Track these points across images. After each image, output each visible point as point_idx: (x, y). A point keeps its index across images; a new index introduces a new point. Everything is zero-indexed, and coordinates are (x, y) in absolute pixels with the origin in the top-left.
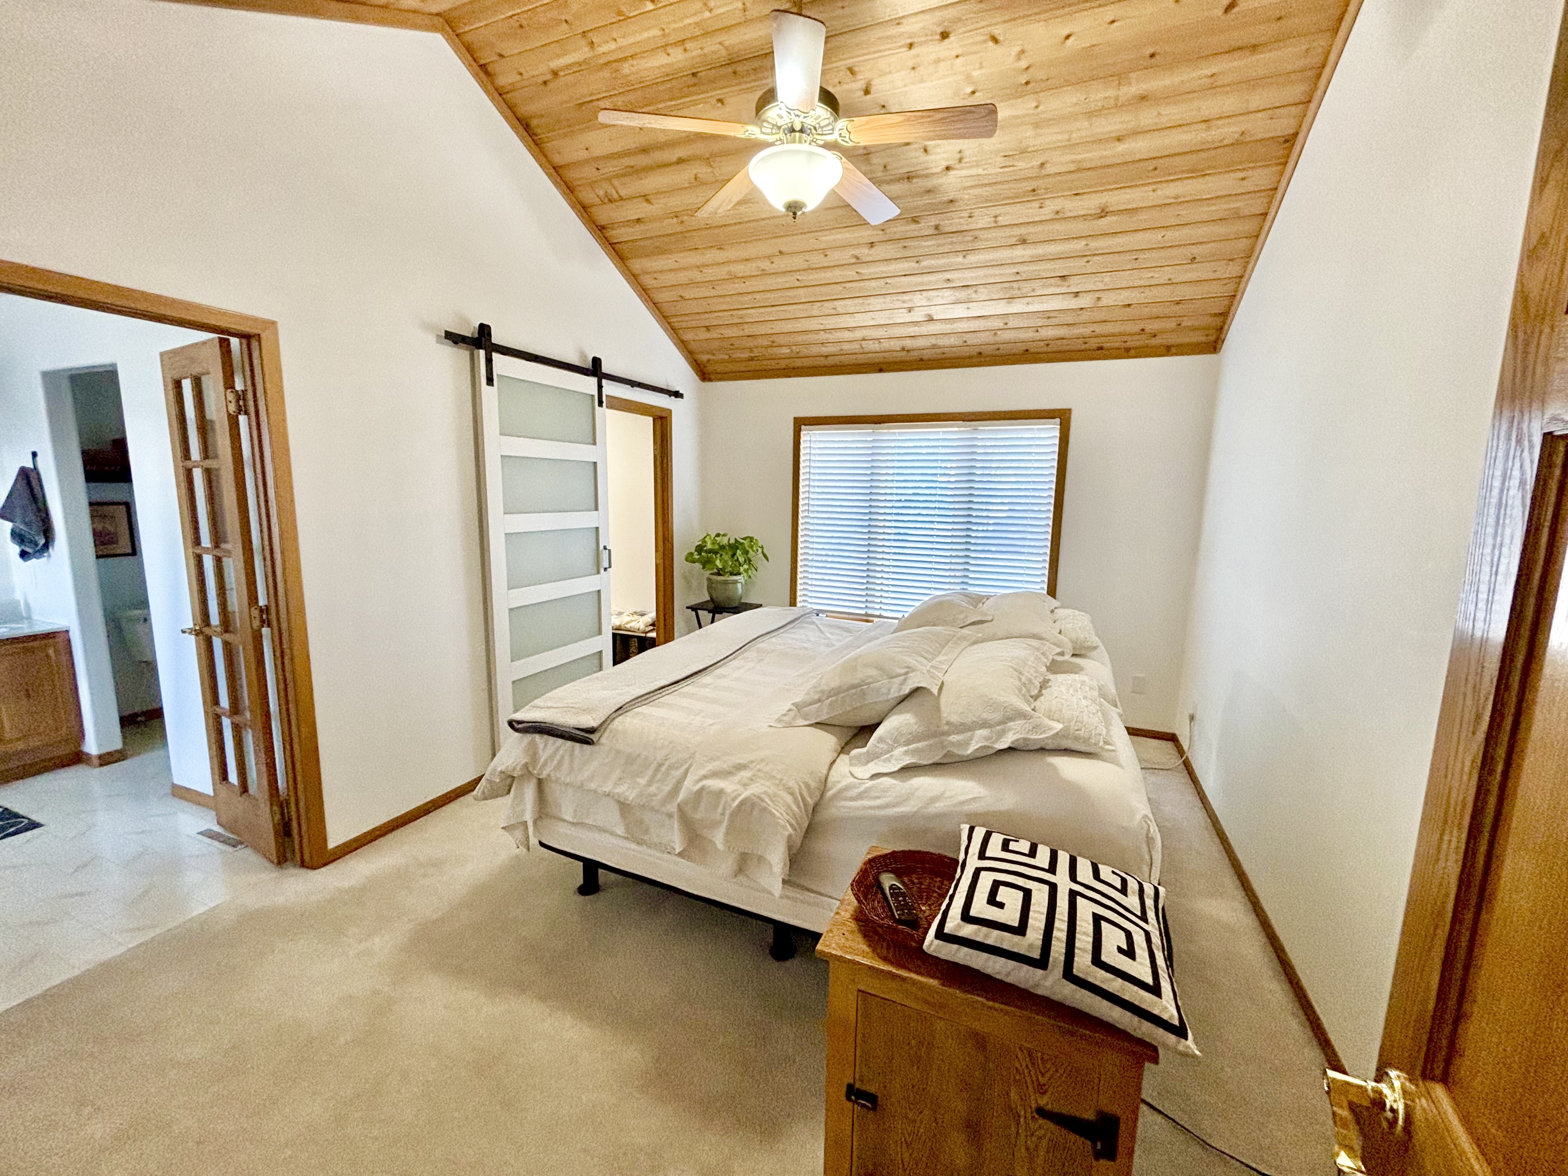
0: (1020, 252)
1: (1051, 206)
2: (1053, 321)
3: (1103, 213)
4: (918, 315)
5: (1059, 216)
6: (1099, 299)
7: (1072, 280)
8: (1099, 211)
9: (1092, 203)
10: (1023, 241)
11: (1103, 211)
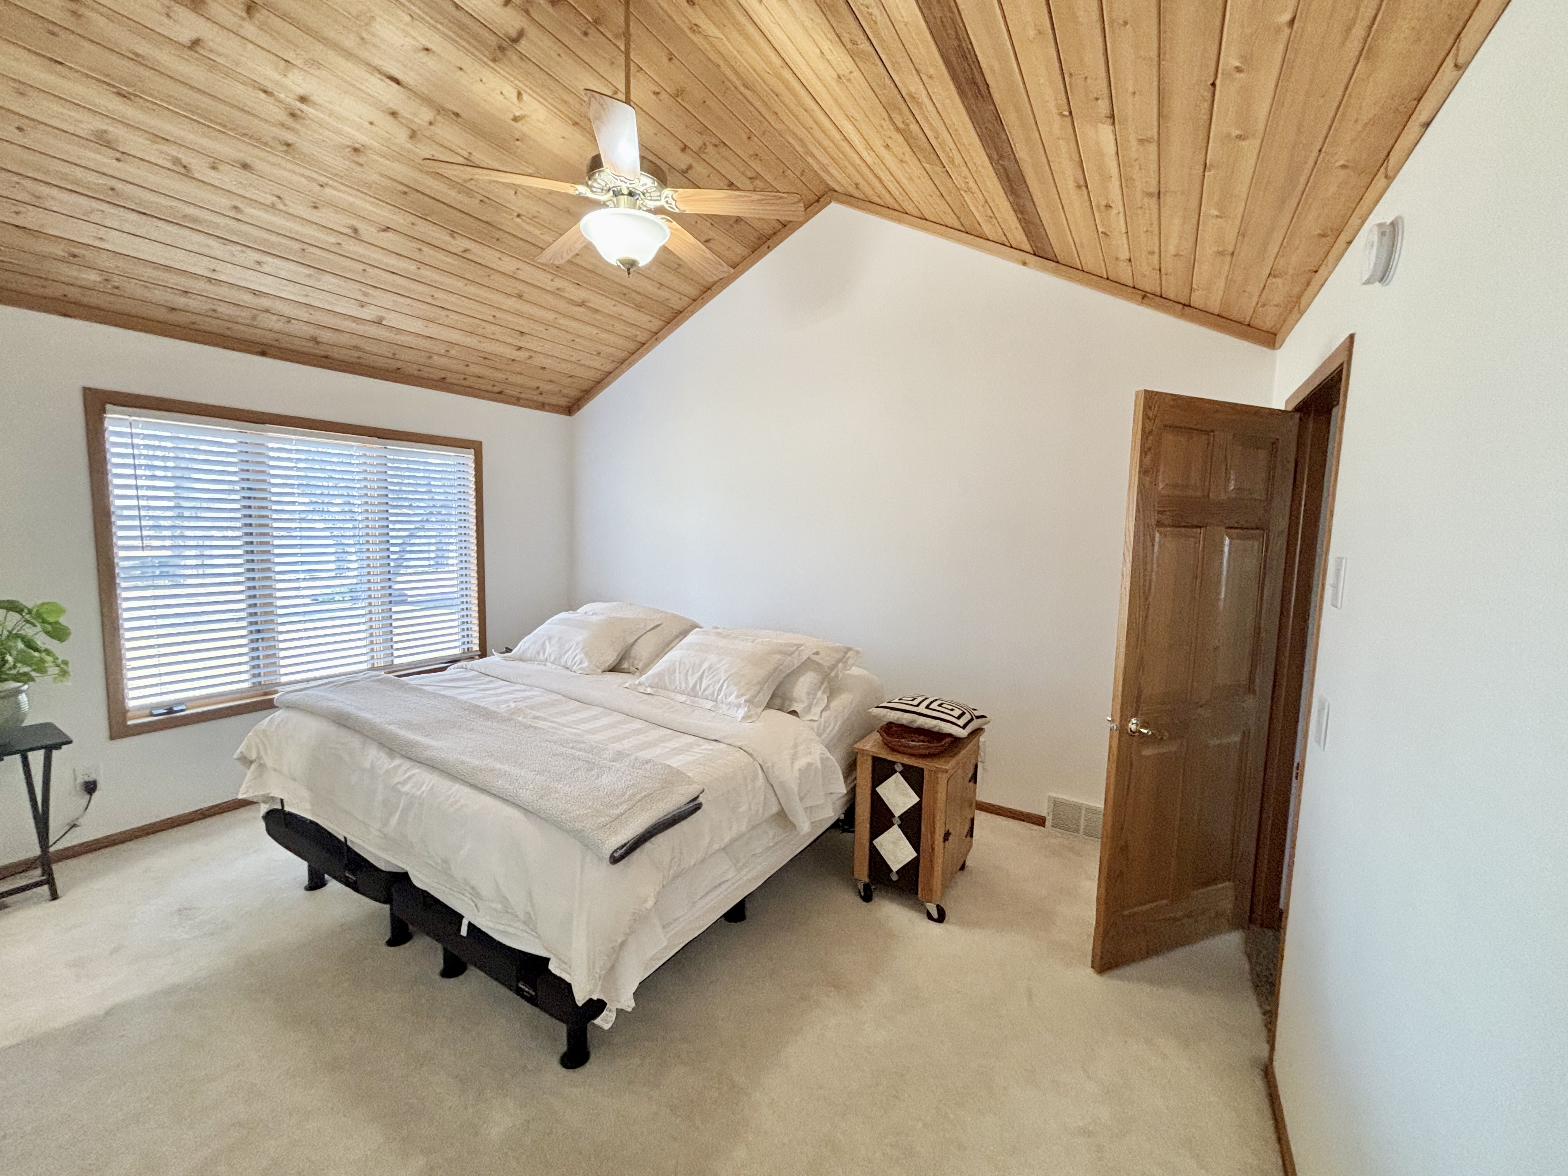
0: (511, 303)
1: (558, 283)
2: (487, 362)
3: (582, 304)
4: (368, 313)
5: (557, 293)
6: (531, 357)
7: (525, 338)
8: (580, 301)
9: (579, 294)
10: (520, 296)
11: (583, 302)
